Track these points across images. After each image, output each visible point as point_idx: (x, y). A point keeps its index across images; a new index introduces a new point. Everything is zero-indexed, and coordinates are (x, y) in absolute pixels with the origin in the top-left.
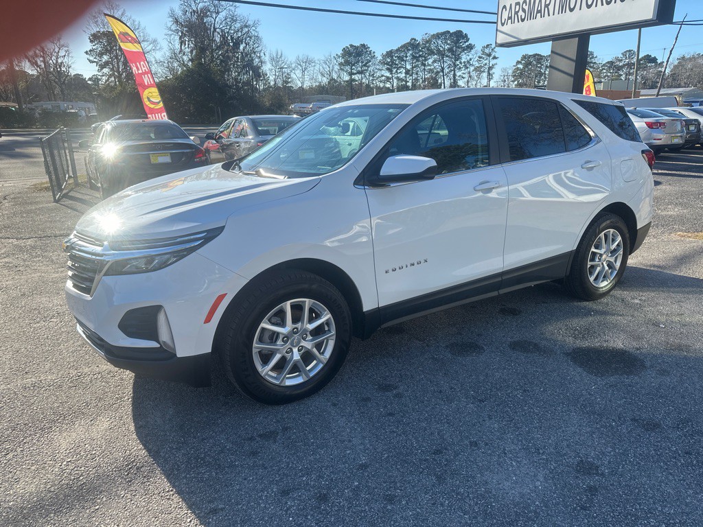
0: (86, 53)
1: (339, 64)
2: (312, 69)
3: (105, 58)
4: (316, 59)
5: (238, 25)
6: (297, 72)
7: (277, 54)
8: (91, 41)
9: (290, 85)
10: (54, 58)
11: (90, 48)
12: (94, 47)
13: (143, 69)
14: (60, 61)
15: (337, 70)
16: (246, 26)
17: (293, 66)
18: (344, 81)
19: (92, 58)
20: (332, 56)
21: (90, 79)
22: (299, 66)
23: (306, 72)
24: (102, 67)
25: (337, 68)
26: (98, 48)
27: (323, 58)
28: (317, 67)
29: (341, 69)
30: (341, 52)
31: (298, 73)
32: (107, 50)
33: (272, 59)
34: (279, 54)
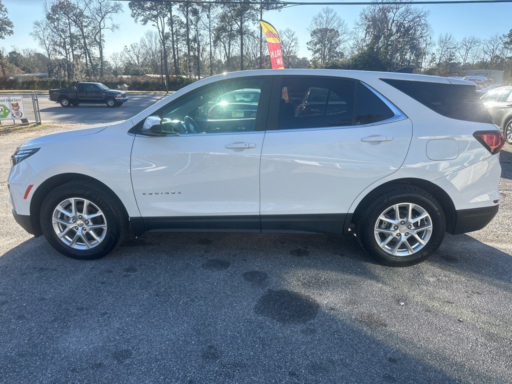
0: (307, 43)
1: (505, 43)
2: (476, 48)
3: (318, 46)
4: (482, 39)
5: (411, 17)
6: (461, 51)
7: (446, 37)
8: (312, 36)
9: (452, 62)
10: (288, 47)
11: (310, 40)
12: (313, 40)
13: (278, 55)
14: (290, 49)
15: (501, 48)
16: (418, 17)
17: (459, 46)
18: (507, 58)
19: (310, 47)
20: (498, 37)
21: (311, 61)
22: (464, 46)
23: (470, 51)
24: (315, 52)
25: (501, 46)
26: (316, 40)
27: (489, 39)
28: (481, 47)
29: (505, 47)
30: (509, 32)
31: (463, 52)
32: (320, 41)
33: (441, 41)
34: (448, 37)
